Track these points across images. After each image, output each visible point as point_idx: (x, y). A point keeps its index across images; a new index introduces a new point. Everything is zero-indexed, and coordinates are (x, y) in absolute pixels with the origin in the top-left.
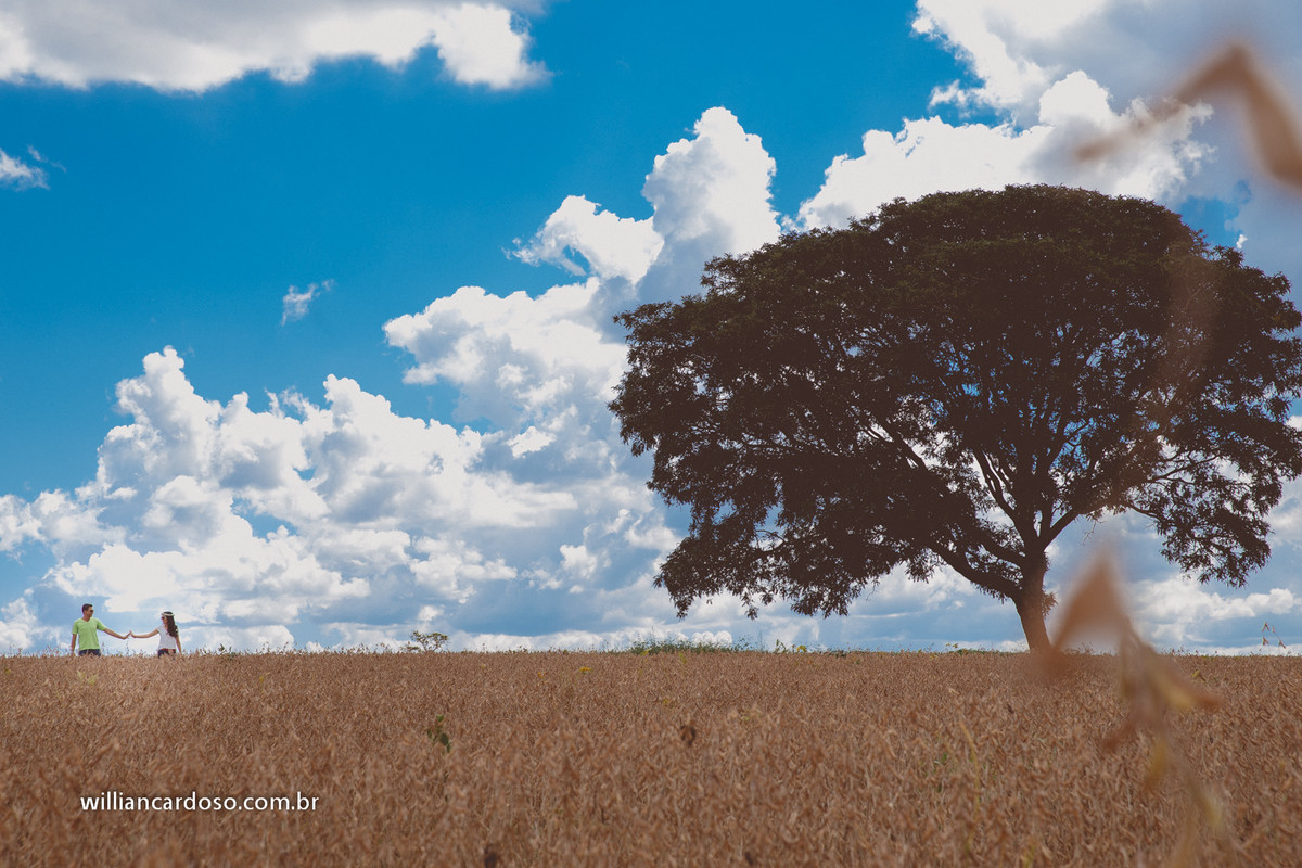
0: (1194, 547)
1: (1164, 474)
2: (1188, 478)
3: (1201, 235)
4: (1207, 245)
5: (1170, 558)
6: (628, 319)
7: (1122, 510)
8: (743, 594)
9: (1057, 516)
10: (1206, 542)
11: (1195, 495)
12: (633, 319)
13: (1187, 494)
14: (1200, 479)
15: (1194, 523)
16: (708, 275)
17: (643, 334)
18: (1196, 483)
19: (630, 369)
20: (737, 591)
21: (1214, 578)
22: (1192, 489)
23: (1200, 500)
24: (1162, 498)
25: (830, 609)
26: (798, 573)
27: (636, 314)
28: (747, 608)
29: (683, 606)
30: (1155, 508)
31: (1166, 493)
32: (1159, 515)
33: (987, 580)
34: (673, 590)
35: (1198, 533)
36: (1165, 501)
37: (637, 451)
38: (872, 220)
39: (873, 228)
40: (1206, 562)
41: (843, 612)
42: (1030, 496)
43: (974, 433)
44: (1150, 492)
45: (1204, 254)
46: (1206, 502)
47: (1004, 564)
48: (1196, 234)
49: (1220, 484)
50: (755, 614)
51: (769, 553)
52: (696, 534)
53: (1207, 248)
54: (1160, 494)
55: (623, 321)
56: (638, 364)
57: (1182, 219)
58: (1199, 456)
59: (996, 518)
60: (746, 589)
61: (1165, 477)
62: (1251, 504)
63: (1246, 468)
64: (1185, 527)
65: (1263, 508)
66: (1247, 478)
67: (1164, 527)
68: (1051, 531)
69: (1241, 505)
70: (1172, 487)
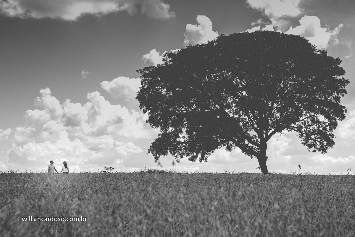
0: (311, 142)
1: (302, 119)
2: (309, 120)
3: (315, 47)
4: (316, 49)
5: (304, 145)
6: (141, 71)
7: (291, 130)
8: (175, 155)
9: (270, 132)
10: (315, 140)
11: (311, 126)
12: (143, 71)
13: (309, 125)
14: (313, 121)
15: (312, 134)
16: (165, 58)
17: (145, 76)
18: (312, 122)
19: (141, 86)
20: (174, 154)
21: (317, 151)
22: (310, 124)
23: (313, 127)
24: (301, 126)
25: (202, 160)
27: (144, 70)
28: (176, 159)
29: (157, 158)
30: (299, 129)
31: (302, 125)
32: (300, 131)
33: (248, 151)
34: (154, 154)
35: (313, 137)
36: (302, 127)
37: (144, 112)
38: (214, 41)
39: (215, 44)
40: (315, 146)
41: (206, 161)
44: (298, 124)
45: (315, 52)
46: (314, 128)
47: (253, 146)
48: (313, 46)
49: (319, 122)
50: (179, 161)
51: (184, 143)
52: (160, 137)
53: (316, 50)
54: (300, 125)
55: (139, 72)
56: (144, 85)
57: (309, 41)
58: (312, 114)
59: (252, 133)
60: (176, 154)
61: (302, 120)
62: (328, 128)
63: (326, 117)
64: (308, 135)
65: (332, 130)
66: (327, 120)
67: (301, 135)
68: (268, 137)
69: (325, 129)
70: (304, 123)
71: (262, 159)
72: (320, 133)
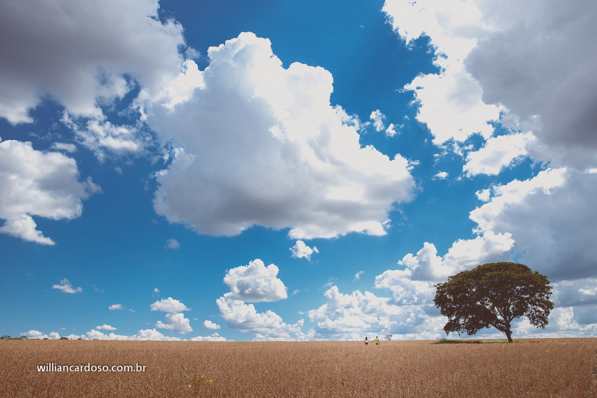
0: (535, 322)
1: (529, 310)
2: (534, 310)
5: (532, 324)
9: (511, 317)
10: (538, 321)
11: (535, 313)
14: (536, 311)
20: (457, 331)
21: (539, 327)
24: (529, 314)
25: (474, 334)
26: (468, 328)
28: (458, 334)
29: (448, 333)
30: (528, 316)
32: (529, 317)
33: (501, 329)
34: (446, 331)
35: (536, 319)
37: (438, 307)
40: (538, 324)
42: (506, 313)
43: (496, 304)
44: (527, 313)
46: (537, 315)
47: (503, 326)
48: (530, 269)
49: (539, 311)
51: (462, 325)
53: (532, 272)
58: (535, 307)
59: (499, 317)
62: (545, 315)
63: (543, 309)
64: (534, 319)
65: (547, 315)
66: (544, 310)
67: (530, 319)
68: (510, 320)
69: (543, 315)
70: (531, 312)
71: (509, 333)
72: (539, 317)
